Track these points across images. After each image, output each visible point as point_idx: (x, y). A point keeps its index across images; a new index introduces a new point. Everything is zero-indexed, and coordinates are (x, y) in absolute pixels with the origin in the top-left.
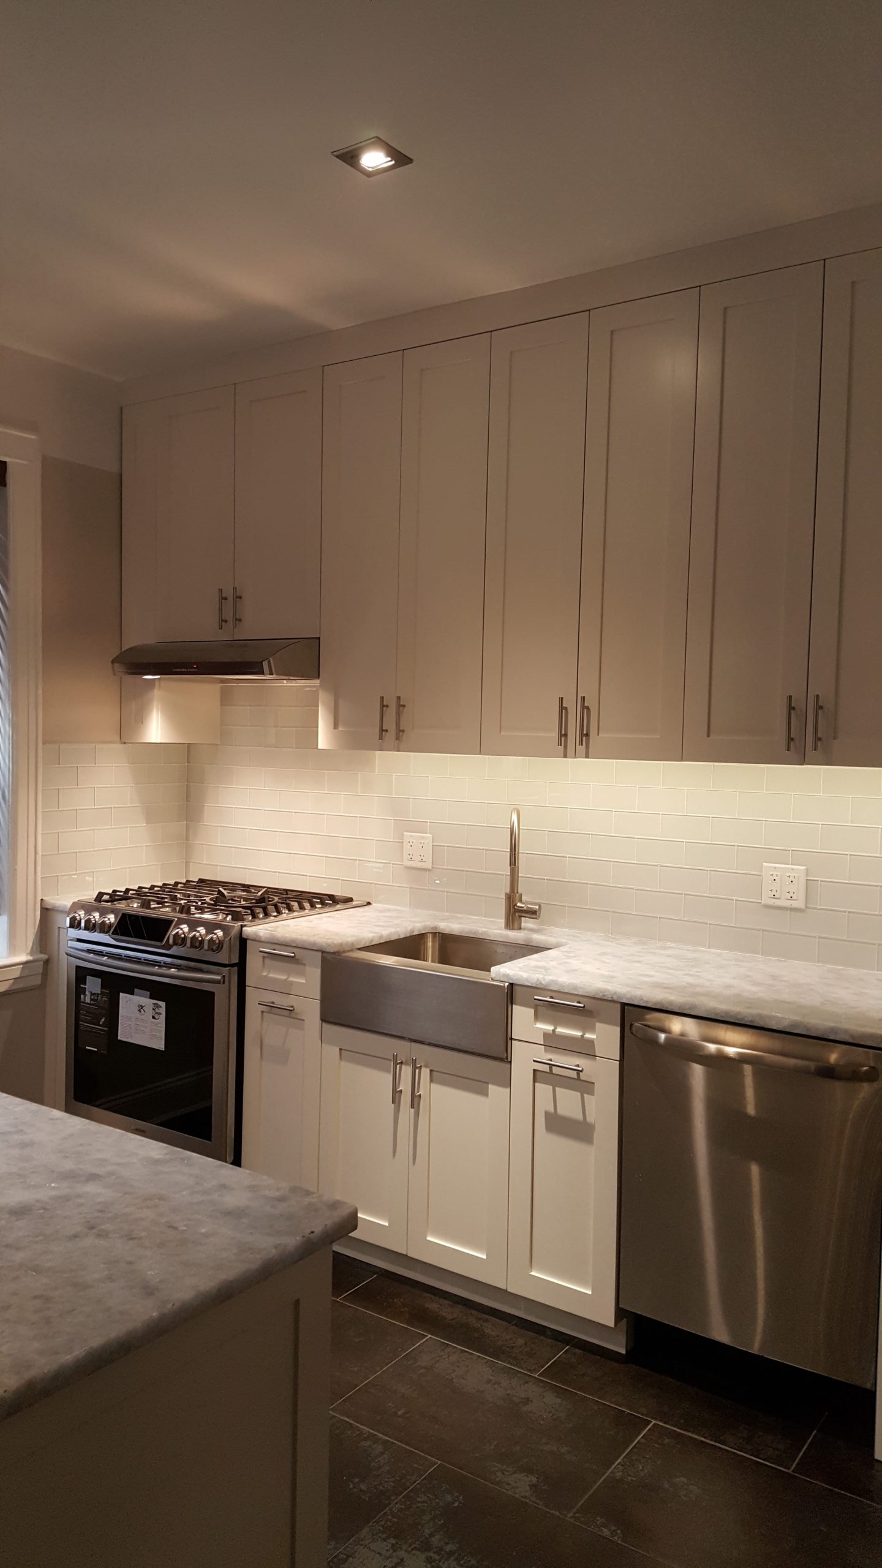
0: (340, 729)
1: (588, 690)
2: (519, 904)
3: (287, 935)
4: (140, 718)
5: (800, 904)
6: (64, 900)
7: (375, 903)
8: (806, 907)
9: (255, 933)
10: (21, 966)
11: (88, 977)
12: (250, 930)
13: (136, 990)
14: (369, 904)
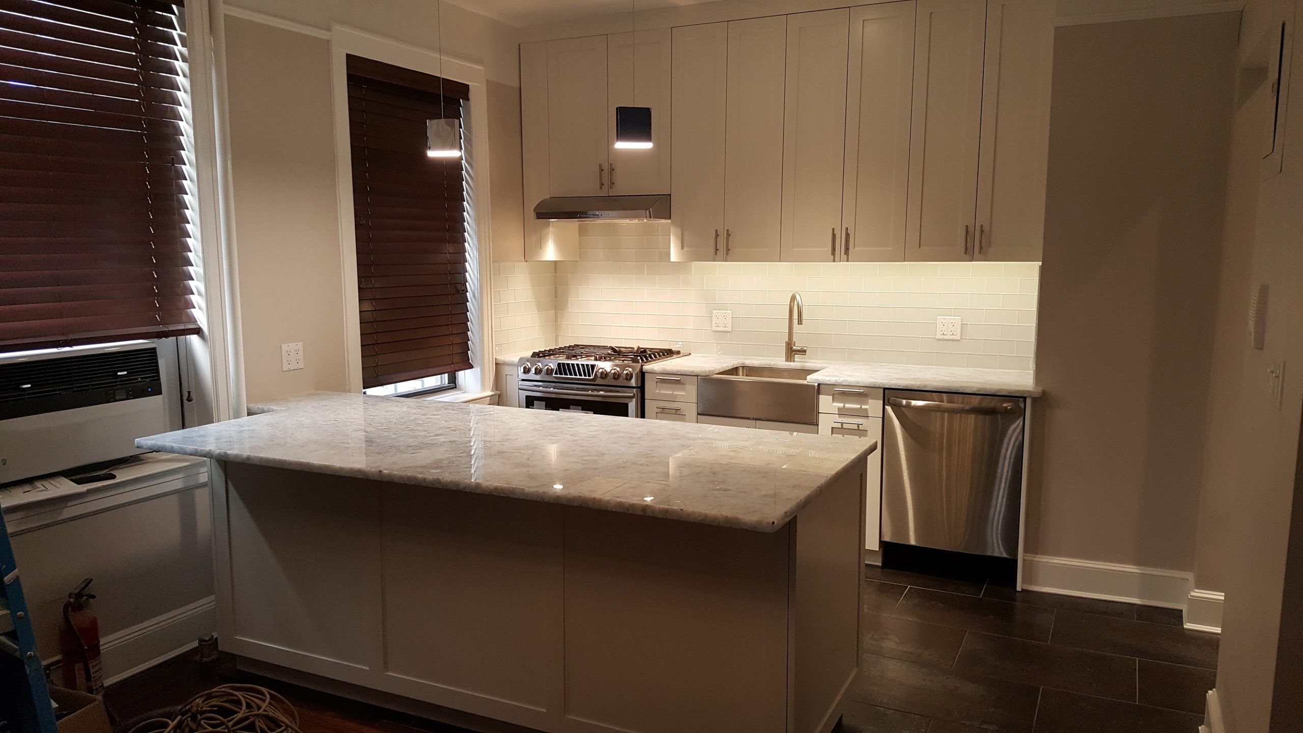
0: (685, 249)
1: (848, 223)
2: (794, 348)
3: (674, 368)
4: (540, 245)
5: (958, 337)
6: (512, 356)
7: (693, 353)
8: (961, 339)
9: (652, 369)
10: (489, 398)
11: (535, 402)
12: (648, 367)
13: (571, 406)
14: (690, 354)
